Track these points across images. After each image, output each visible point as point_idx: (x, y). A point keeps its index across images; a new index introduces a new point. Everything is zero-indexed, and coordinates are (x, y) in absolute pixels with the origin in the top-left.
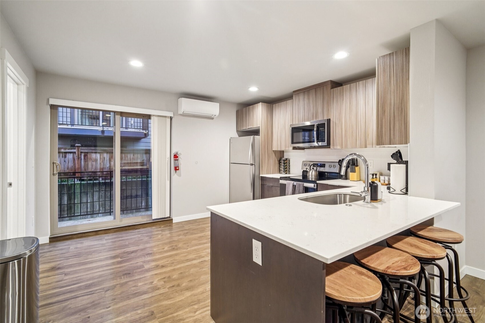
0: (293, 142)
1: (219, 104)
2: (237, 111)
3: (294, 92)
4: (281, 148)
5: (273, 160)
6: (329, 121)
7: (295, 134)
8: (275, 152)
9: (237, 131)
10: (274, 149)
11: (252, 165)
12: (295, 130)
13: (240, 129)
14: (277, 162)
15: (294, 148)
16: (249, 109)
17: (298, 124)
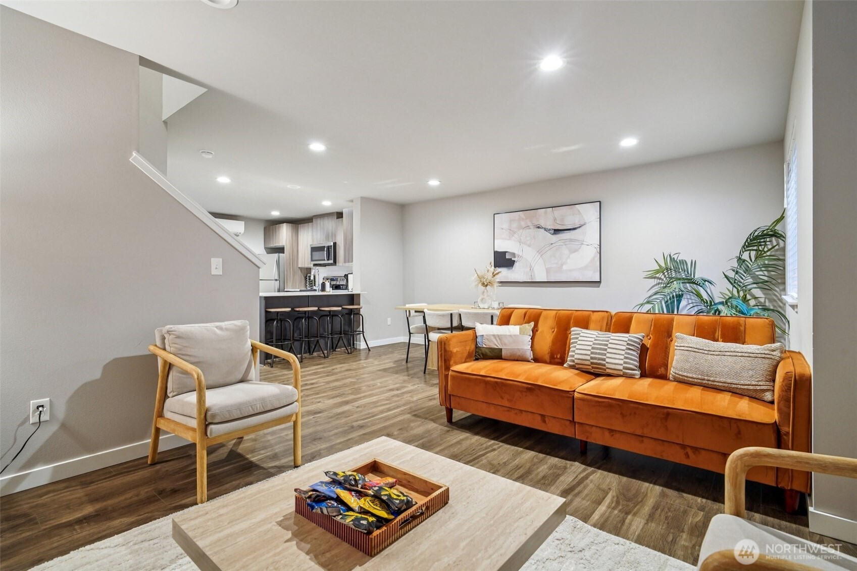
0: (312, 260)
1: (244, 222)
2: (264, 228)
3: (314, 216)
4: (304, 265)
5: (299, 276)
6: (335, 244)
7: (313, 253)
8: (301, 269)
9: (265, 248)
10: (299, 266)
11: (277, 280)
12: (314, 249)
13: (267, 247)
14: (303, 278)
15: (315, 265)
16: (275, 227)
17: (316, 244)
